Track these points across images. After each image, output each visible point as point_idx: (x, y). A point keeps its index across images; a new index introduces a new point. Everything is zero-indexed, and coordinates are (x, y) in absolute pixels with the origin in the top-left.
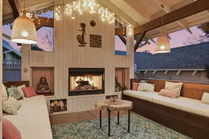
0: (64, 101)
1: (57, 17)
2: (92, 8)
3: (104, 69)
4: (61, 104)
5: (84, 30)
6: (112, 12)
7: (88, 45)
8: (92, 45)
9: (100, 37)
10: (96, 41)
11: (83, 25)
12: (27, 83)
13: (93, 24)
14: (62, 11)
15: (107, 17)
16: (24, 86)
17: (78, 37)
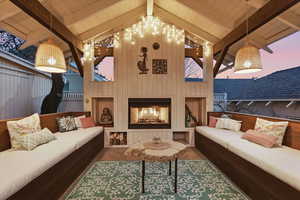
0: (125, 134)
1: (116, 44)
2: (155, 28)
3: (170, 99)
4: (121, 137)
5: (145, 55)
6: (180, 29)
7: (150, 72)
8: (155, 72)
9: (165, 61)
10: (161, 67)
11: (144, 50)
12: (88, 114)
13: (156, 47)
14: (122, 37)
15: (175, 36)
16: (84, 117)
17: (138, 64)
